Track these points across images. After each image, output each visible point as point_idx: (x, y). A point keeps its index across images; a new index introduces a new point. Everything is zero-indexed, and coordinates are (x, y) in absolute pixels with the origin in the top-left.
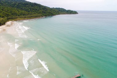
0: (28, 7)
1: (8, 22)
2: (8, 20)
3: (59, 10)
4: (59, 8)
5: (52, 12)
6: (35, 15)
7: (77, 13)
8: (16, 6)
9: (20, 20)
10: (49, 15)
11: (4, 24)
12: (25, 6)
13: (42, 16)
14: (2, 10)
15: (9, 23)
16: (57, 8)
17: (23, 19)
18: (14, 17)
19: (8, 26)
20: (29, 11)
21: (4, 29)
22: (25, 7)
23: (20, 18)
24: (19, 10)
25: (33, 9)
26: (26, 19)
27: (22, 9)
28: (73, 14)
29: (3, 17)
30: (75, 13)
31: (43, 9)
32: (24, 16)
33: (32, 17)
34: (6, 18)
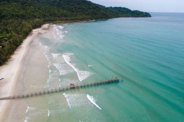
0: (73, 5)
1: (44, 25)
2: (45, 22)
3: (120, 11)
4: (120, 8)
5: (107, 14)
6: (81, 17)
7: (150, 16)
8: (56, 3)
9: (59, 23)
10: (102, 18)
11: (39, 26)
12: (69, 4)
13: (92, 19)
14: (39, 9)
15: (46, 26)
16: (116, 8)
17: (64, 22)
18: (52, 19)
19: (44, 29)
20: (73, 12)
22: (67, 6)
23: (61, 20)
24: (60, 10)
25: (79, 8)
26: (68, 21)
27: (64, 8)
28: (142, 17)
29: (39, 18)
30: (147, 15)
31: (94, 8)
32: (66, 18)
33: (76, 19)
34: (42, 19)
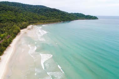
0: (48, 12)
2: (30, 24)
3: (78, 16)
4: (78, 13)
5: (70, 18)
6: (53, 20)
7: (97, 19)
8: (37, 11)
9: (39, 24)
10: (67, 20)
11: (26, 27)
12: (45, 12)
13: (60, 21)
15: (30, 27)
16: (75, 14)
17: (42, 23)
18: (34, 21)
19: (29, 29)
20: (48, 16)
21: (26, 32)
22: (44, 13)
23: (40, 22)
24: (40, 15)
25: (52, 14)
26: (45, 23)
27: (42, 14)
28: (92, 19)
29: (25, 21)
30: (95, 18)
31: (61, 14)
32: (44, 21)
33: (50, 21)
34: (28, 22)
